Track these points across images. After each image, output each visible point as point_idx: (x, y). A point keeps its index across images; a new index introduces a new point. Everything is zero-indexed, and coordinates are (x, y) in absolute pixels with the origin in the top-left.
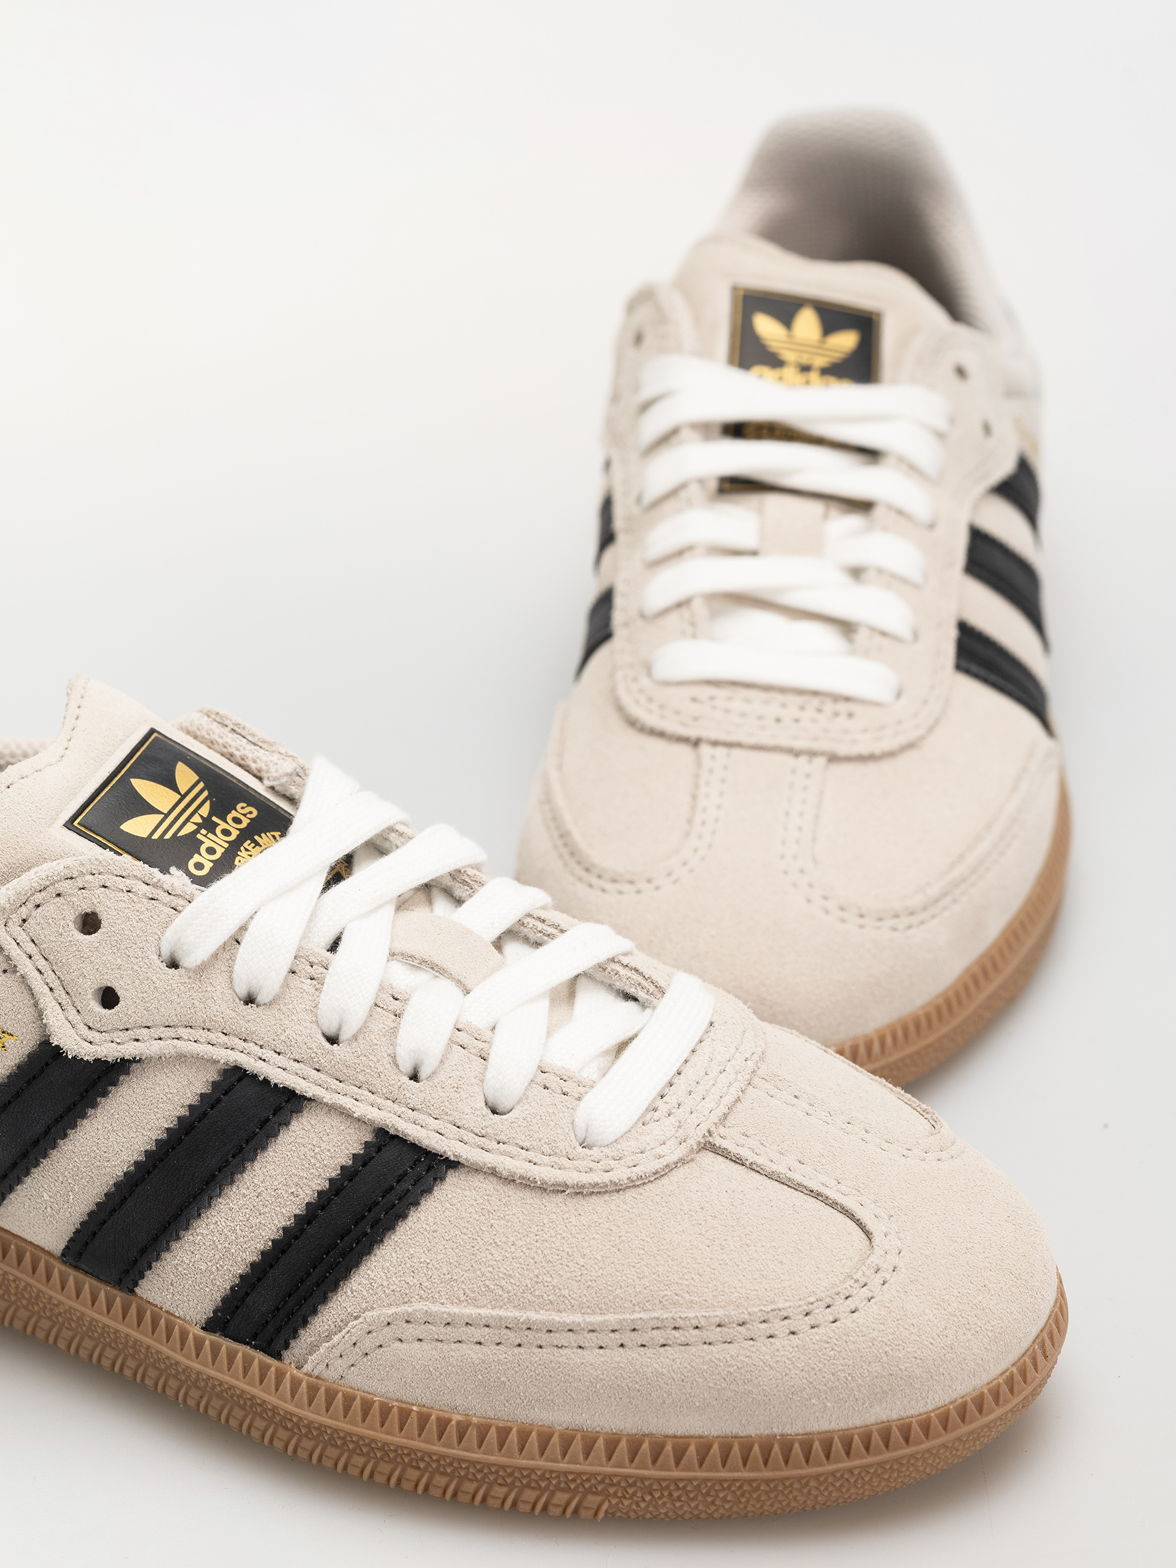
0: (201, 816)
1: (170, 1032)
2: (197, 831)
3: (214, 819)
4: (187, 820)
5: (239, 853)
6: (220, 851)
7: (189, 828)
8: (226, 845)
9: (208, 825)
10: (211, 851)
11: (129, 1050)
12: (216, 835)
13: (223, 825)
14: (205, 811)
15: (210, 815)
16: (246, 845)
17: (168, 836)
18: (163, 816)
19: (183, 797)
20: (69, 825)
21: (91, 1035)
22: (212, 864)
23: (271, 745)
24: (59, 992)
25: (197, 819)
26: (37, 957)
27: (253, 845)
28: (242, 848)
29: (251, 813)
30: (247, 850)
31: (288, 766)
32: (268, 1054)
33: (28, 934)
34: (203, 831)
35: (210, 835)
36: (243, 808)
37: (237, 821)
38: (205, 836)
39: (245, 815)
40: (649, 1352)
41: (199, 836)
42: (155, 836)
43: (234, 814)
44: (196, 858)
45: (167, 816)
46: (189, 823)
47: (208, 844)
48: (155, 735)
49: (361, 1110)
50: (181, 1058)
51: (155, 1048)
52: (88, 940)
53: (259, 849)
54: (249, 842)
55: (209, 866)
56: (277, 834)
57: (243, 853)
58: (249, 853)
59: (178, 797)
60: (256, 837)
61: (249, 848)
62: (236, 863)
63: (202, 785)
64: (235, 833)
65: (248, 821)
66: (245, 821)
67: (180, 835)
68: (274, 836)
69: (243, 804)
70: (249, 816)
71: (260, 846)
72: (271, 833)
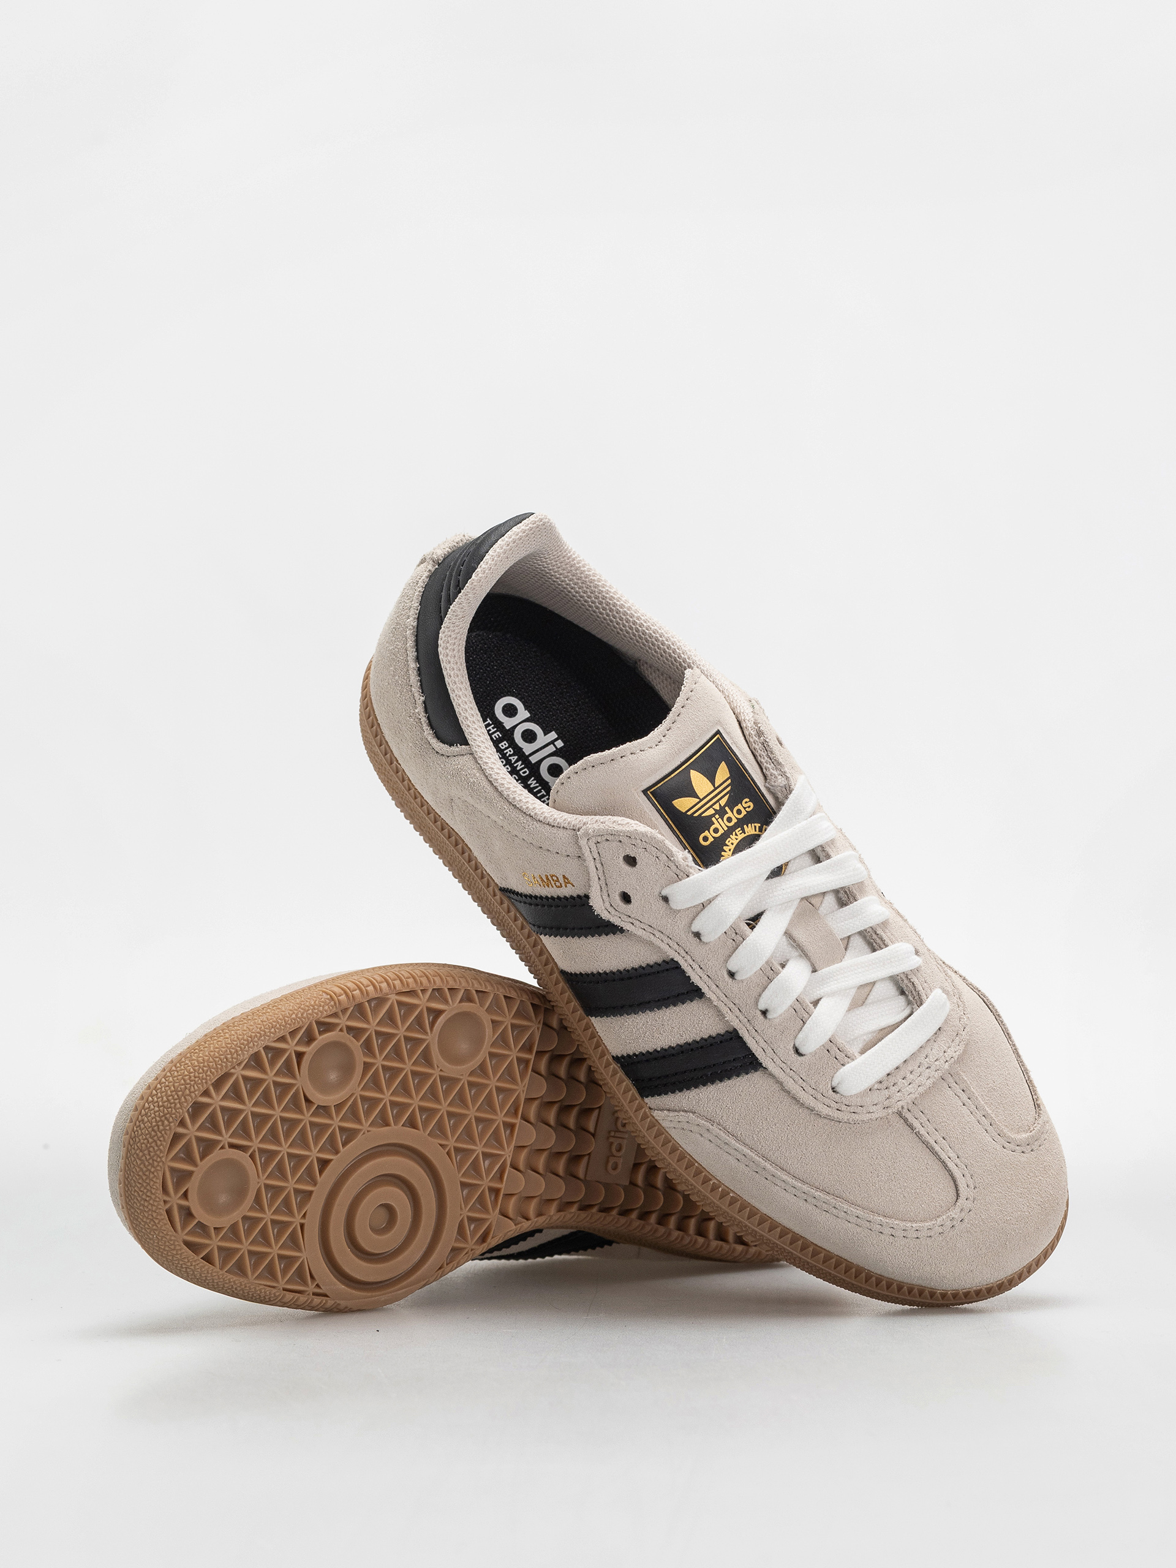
0: (720, 805)
1: (650, 929)
2: (713, 815)
3: (727, 808)
4: (711, 807)
5: (731, 836)
6: (721, 831)
7: (711, 812)
9: (721, 812)
10: (716, 831)
11: (626, 926)
12: (723, 821)
13: (730, 814)
14: (723, 802)
15: (725, 806)
16: (737, 831)
17: (696, 815)
18: (699, 800)
19: (716, 789)
20: (645, 792)
21: (610, 909)
22: (713, 840)
23: (780, 764)
24: (602, 882)
25: (717, 807)
26: (597, 861)
27: (741, 831)
28: (734, 833)
29: (749, 807)
30: (736, 835)
31: (781, 781)
32: (696, 966)
33: (597, 850)
34: (717, 816)
35: (720, 820)
36: (746, 802)
37: (739, 812)
38: (717, 820)
39: (745, 808)
40: (818, 1211)
41: (713, 819)
42: (689, 813)
43: (739, 807)
44: (706, 833)
45: (701, 800)
47: (716, 825)
48: (718, 736)
49: (729, 1017)
50: (651, 944)
51: (640, 932)
52: (627, 868)
53: (743, 835)
54: (740, 829)
55: (711, 839)
56: (758, 825)
57: (733, 837)
58: (737, 837)
59: (713, 788)
60: (745, 826)
61: (738, 833)
62: (727, 842)
63: (729, 781)
64: (734, 821)
65: (746, 813)
66: (744, 813)
67: (703, 815)
68: (755, 827)
69: (747, 800)
70: (747, 809)
71: (745, 833)
72: (755, 824)
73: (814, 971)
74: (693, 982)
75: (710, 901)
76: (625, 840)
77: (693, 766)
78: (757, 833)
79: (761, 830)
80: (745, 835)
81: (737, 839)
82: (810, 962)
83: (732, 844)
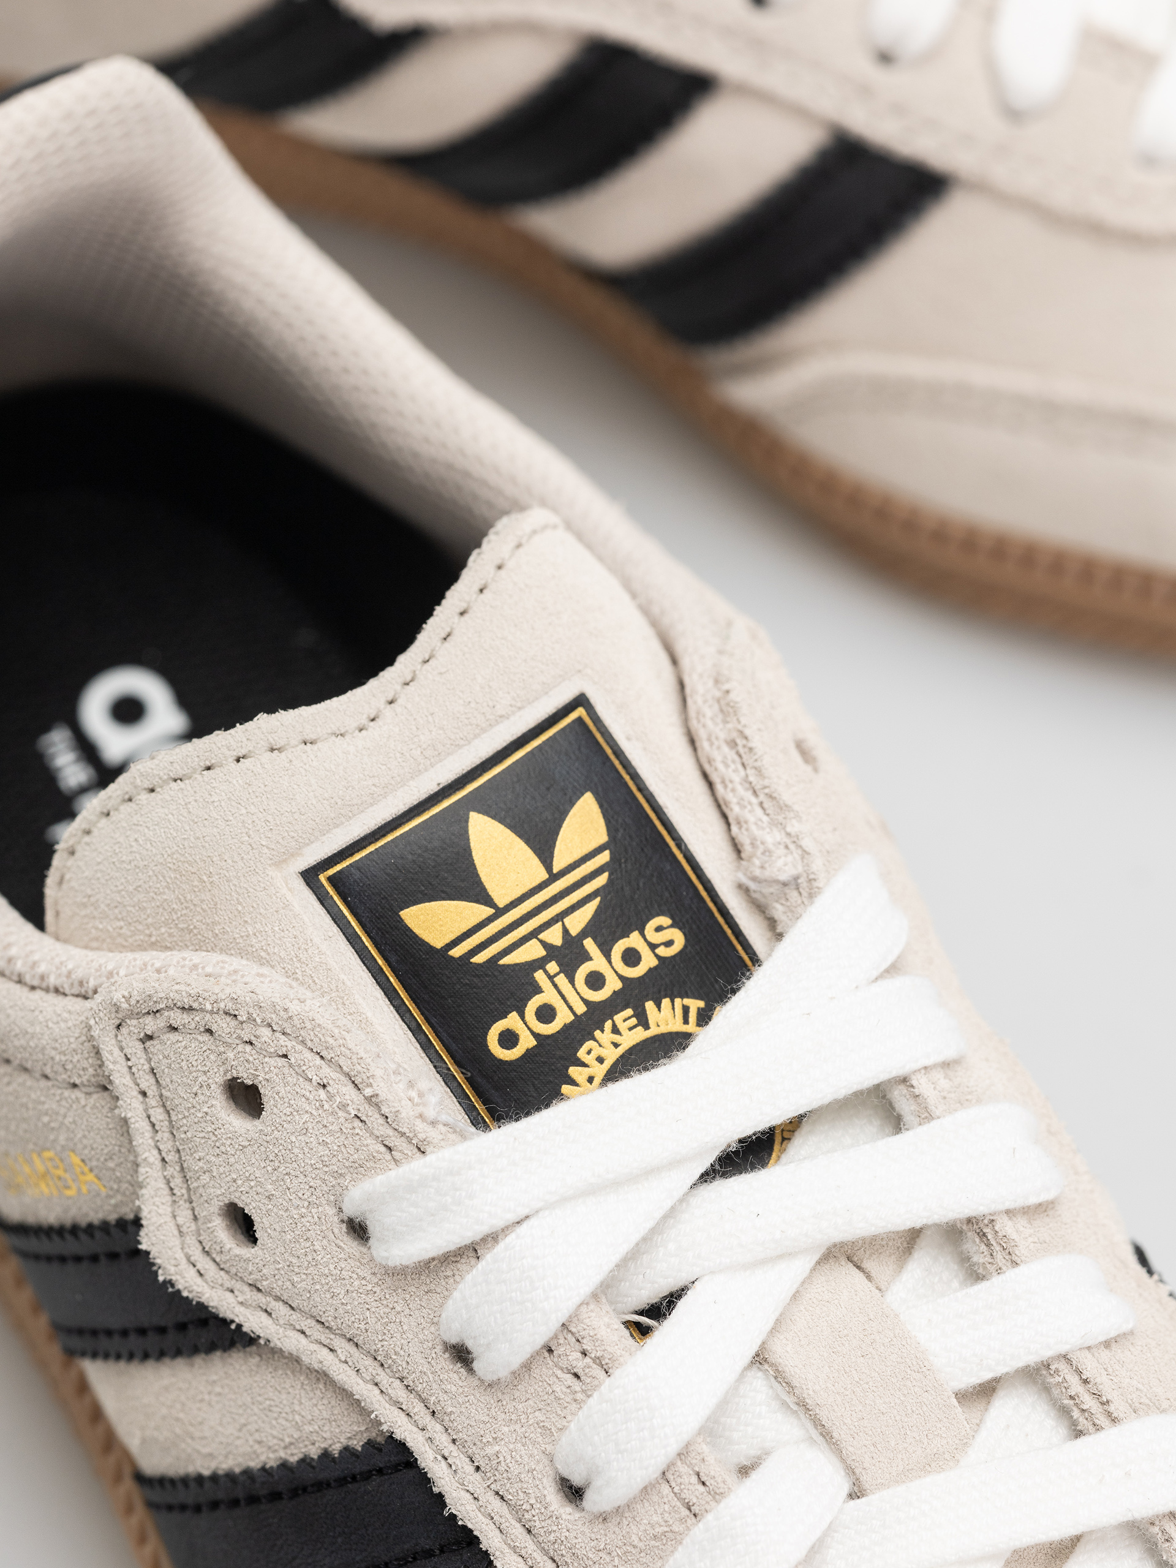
0: (566, 931)
1: (321, 1333)
2: (540, 964)
3: (589, 944)
4: (533, 935)
5: (597, 1033)
6: (563, 1017)
7: (532, 951)
8: (581, 1009)
9: (569, 955)
10: (546, 1014)
11: (252, 1321)
12: (572, 981)
13: (597, 962)
14: (577, 923)
15: (584, 934)
16: (618, 1018)
17: (480, 958)
18: (491, 911)
19: (553, 878)
20: (310, 876)
21: (204, 1263)
22: (533, 1042)
23: (783, 808)
24: (173, 1170)
25: (554, 936)
26: (153, 1101)
27: (634, 1021)
28: (608, 1025)
29: (669, 943)
30: (615, 1030)
31: (784, 866)
32: (460, 1460)
33: (149, 1060)
34: (553, 967)
35: (561, 980)
36: (659, 929)
37: (631, 957)
38: (551, 978)
39: (653, 947)
41: (539, 976)
42: (456, 952)
43: (634, 940)
44: (512, 1021)
45: (500, 912)
46: (534, 940)
47: (548, 996)
48: (580, 712)
50: (328, 1381)
51: (291, 1342)
52: (236, 1122)
53: (640, 1035)
54: (629, 1012)
55: (527, 1042)
56: (695, 1005)
57: (605, 1036)
58: (616, 1038)
59: (544, 875)
60: (650, 1005)
61: (622, 1026)
62: (581, 1054)
63: (605, 857)
64: (613, 985)
65: (654, 962)
66: (648, 961)
67: (506, 961)
68: (686, 1010)
69: (664, 921)
70: (662, 951)
71: (647, 1027)
72: (687, 1001)
73: (852, 1496)
74: (453, 1517)
75: (492, 1238)
76: (223, 1025)
77: (482, 803)
78: (691, 1027)
79: (704, 1018)
80: (648, 1034)
81: (616, 1045)
82: (843, 1460)
83: (600, 1060)
